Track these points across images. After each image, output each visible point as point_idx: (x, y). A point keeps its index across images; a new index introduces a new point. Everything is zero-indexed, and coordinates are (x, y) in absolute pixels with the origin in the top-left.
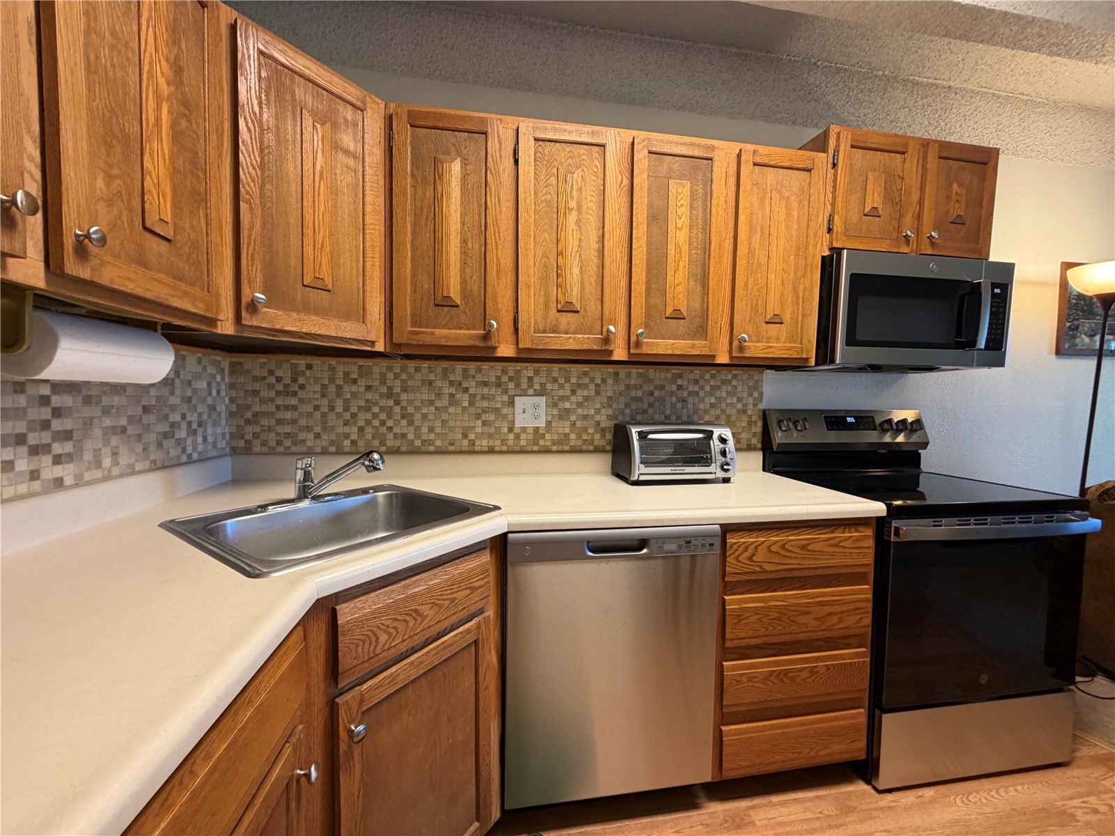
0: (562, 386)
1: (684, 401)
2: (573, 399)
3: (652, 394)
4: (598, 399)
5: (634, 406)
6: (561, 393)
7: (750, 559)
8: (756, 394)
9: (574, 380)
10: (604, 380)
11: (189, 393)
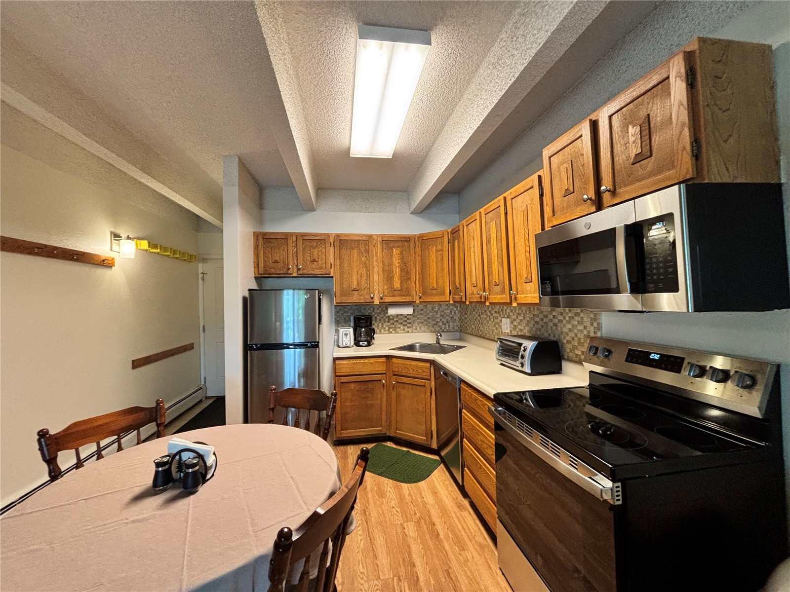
2: (517, 320)
4: (524, 321)
6: (514, 317)
7: (465, 396)
8: (595, 325)
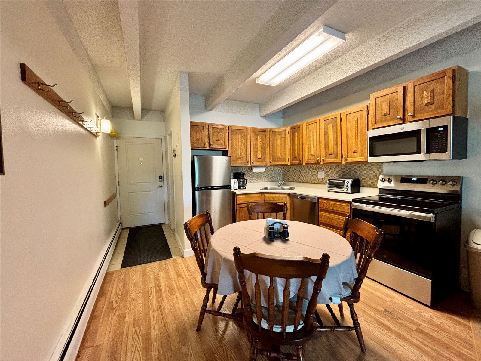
2: (329, 172)
4: (334, 172)
6: (327, 171)
7: (323, 205)
8: (380, 170)
9: (330, 168)
10: (336, 168)
11: (275, 172)
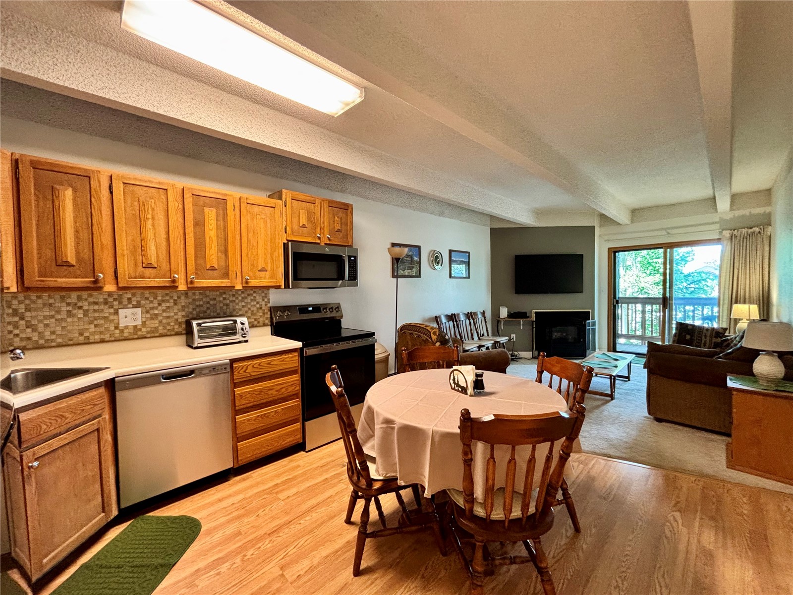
0: (151, 302)
1: (227, 305)
2: (160, 308)
3: (208, 303)
4: (176, 307)
5: (198, 310)
6: (151, 305)
7: (245, 372)
8: (266, 300)
9: (159, 298)
10: (179, 297)
